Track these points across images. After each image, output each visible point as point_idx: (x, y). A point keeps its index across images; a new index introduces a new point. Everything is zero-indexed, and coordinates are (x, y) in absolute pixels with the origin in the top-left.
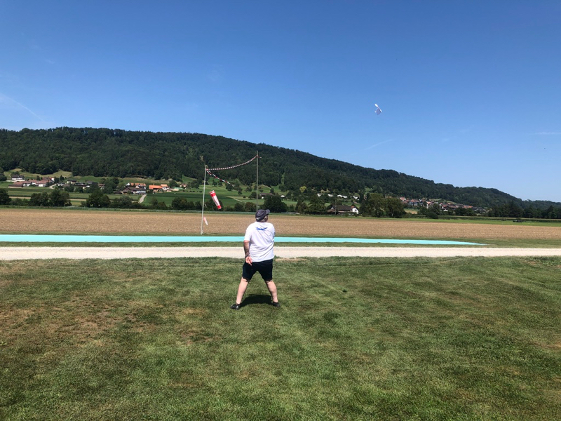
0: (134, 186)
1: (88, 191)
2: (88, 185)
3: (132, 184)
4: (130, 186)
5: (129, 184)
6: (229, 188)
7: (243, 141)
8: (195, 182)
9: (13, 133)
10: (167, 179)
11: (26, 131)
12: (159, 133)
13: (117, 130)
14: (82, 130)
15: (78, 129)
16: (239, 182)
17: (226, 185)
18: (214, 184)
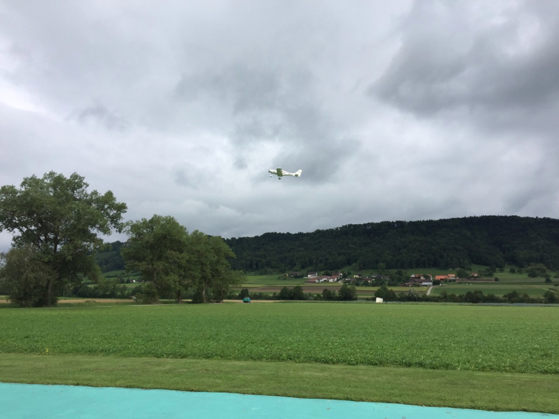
0: (419, 278)
1: (373, 285)
2: (373, 278)
3: (417, 276)
4: (415, 278)
5: (413, 276)
6: (532, 275)
7: (544, 218)
8: (487, 270)
9: (308, 234)
10: (453, 268)
11: (318, 232)
12: (441, 220)
13: (398, 222)
14: (365, 225)
15: (360, 225)
16: (545, 268)
17: (527, 272)
18: (512, 271)
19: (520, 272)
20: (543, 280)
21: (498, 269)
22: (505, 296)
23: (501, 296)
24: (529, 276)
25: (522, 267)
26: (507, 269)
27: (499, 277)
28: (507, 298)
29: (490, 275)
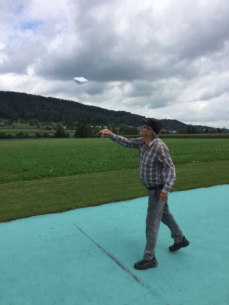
7: (38, 96)
8: (9, 122)
17: (29, 123)
18: (22, 122)
19: (26, 123)
20: (36, 127)
21: (15, 121)
22: (17, 135)
23: (14, 135)
24: (30, 125)
25: (27, 120)
26: (19, 121)
27: (15, 125)
28: (18, 136)
29: (11, 124)
